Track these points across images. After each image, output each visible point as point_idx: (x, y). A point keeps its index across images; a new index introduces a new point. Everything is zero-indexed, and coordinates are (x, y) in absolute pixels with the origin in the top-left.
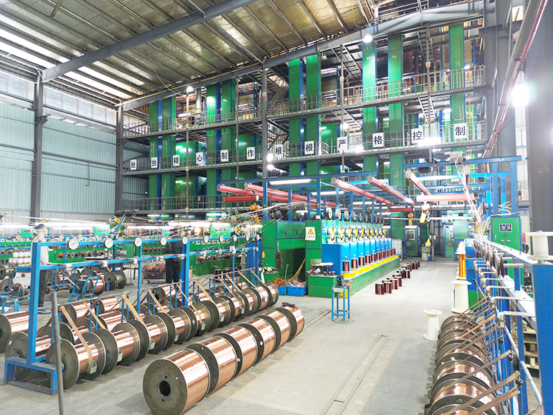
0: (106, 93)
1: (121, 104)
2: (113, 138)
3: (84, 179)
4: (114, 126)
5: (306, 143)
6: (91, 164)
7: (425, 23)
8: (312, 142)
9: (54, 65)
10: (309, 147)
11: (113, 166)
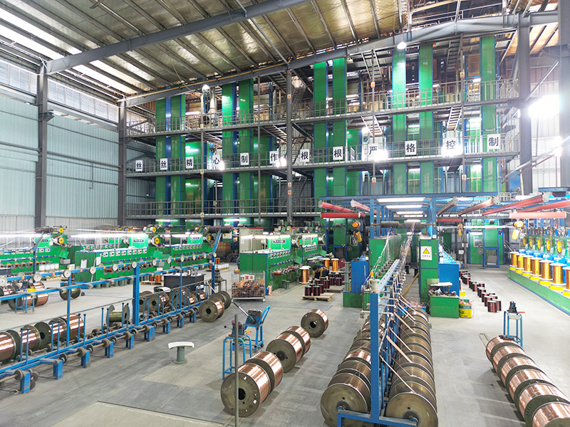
0: (111, 87)
1: (124, 100)
2: (116, 136)
3: (87, 181)
4: (116, 124)
5: (335, 149)
6: (94, 165)
7: (460, 33)
8: (341, 148)
9: (63, 57)
10: (338, 153)
11: (115, 167)
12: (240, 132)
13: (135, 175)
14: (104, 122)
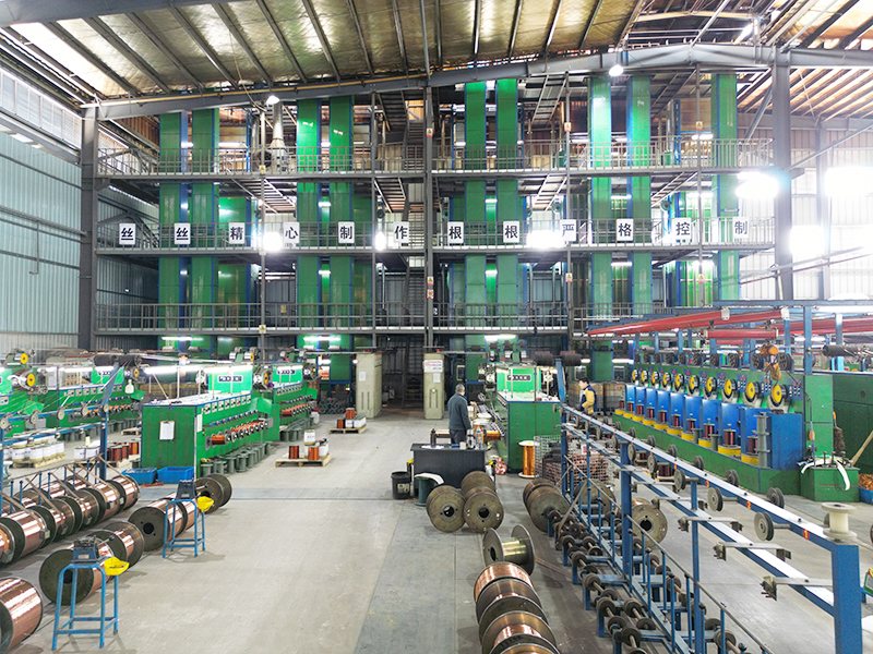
0: (77, 78)
2: (75, 173)
3: (27, 258)
4: (77, 150)
5: (506, 224)
8: (517, 224)
10: (511, 232)
11: (75, 233)
12: (332, 185)
13: (118, 251)
14: (54, 143)
